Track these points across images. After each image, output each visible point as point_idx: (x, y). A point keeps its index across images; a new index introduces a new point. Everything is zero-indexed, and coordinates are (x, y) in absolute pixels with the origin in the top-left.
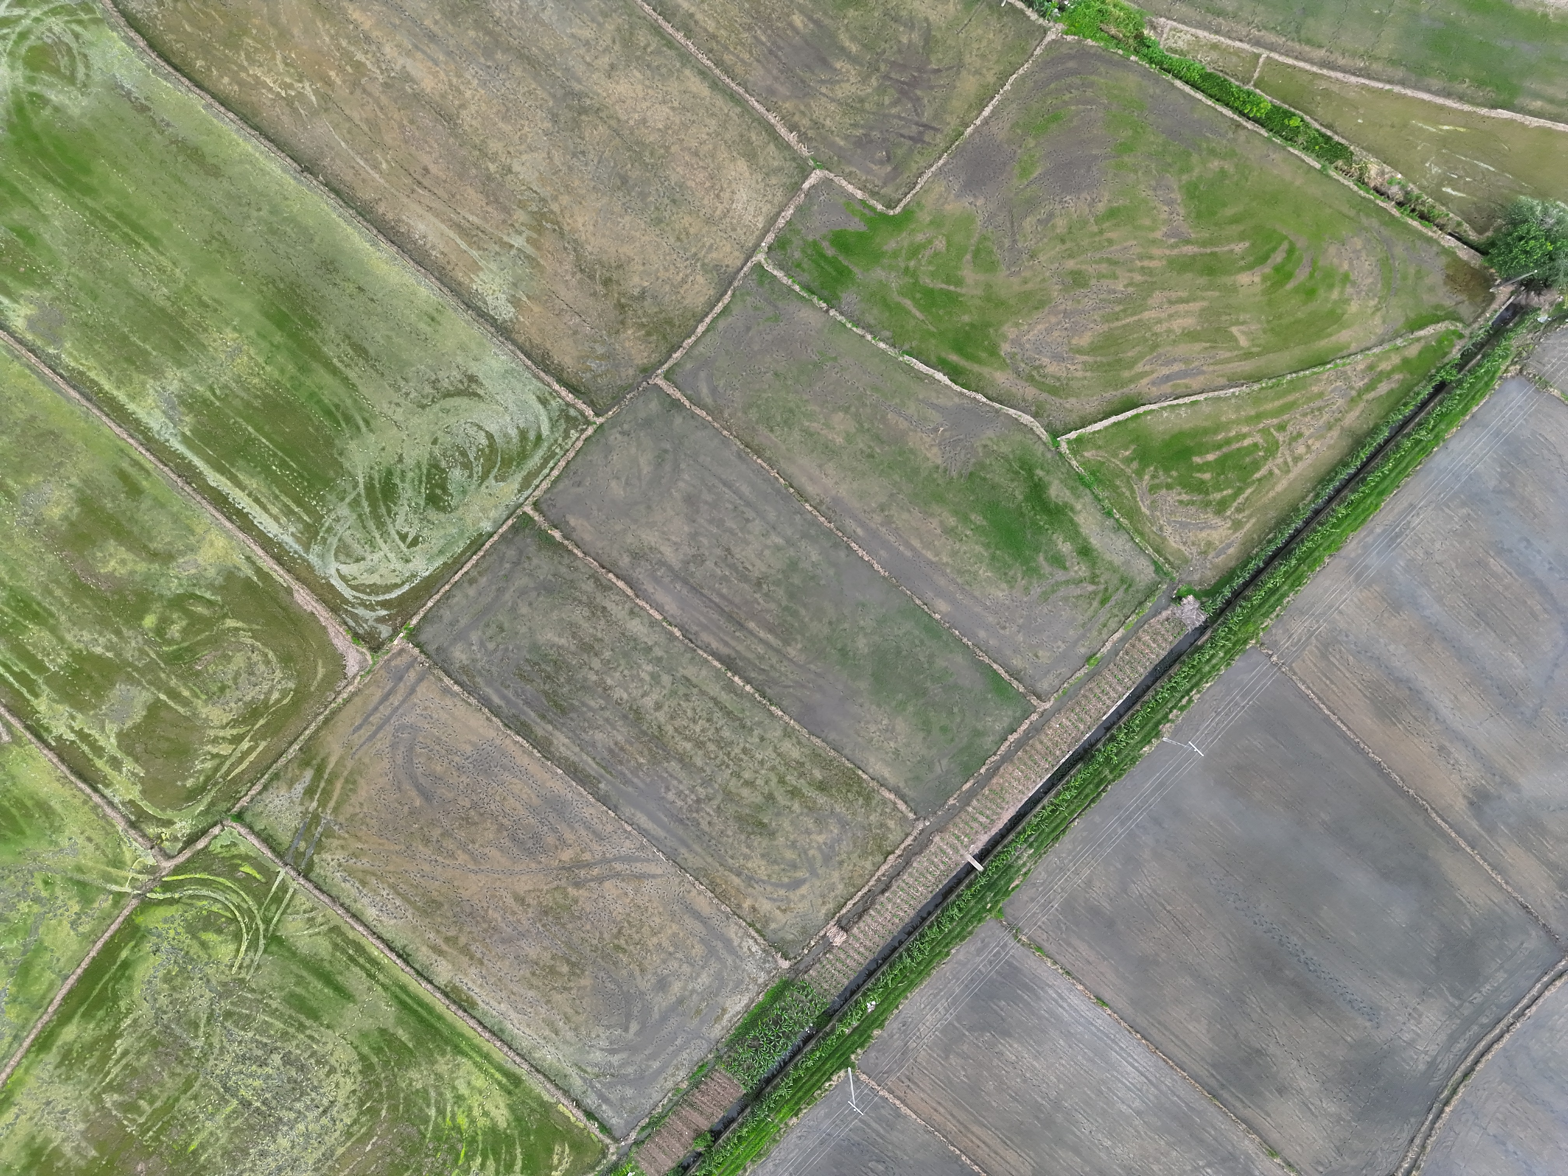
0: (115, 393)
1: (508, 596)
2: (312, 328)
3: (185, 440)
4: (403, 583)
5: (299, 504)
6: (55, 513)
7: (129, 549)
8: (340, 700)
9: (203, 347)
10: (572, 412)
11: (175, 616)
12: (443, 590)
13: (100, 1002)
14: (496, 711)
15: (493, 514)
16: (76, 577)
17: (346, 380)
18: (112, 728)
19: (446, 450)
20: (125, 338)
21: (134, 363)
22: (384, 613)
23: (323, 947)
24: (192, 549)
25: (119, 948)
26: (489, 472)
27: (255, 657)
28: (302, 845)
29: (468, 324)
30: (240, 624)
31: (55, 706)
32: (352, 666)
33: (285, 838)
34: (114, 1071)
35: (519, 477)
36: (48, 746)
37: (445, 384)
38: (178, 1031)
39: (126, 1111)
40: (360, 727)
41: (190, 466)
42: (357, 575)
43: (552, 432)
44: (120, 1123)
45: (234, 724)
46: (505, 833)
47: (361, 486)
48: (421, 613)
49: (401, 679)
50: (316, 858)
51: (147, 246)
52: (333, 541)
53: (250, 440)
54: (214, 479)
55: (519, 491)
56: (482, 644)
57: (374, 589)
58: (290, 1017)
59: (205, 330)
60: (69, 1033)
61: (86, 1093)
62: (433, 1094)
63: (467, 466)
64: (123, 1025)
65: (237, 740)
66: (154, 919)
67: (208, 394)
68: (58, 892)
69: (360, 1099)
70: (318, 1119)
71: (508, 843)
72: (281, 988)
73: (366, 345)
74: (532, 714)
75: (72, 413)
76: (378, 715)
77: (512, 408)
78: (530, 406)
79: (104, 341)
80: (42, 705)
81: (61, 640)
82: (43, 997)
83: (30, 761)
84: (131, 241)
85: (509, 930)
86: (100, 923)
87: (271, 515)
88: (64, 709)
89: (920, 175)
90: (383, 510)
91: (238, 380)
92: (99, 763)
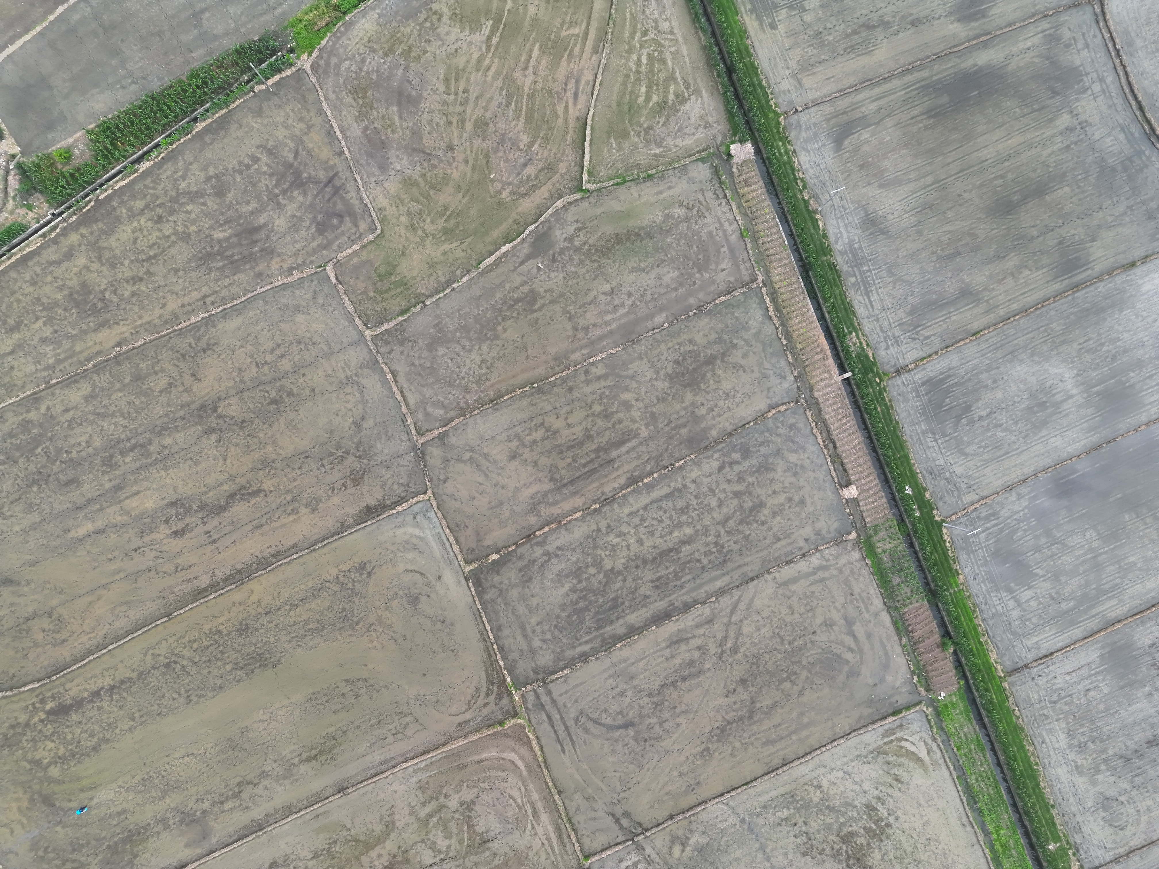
0: (263, 810)
1: (520, 609)
4: (479, 675)
7: (373, 848)
12: (496, 651)
22: (493, 697)
24: (393, 806)
40: (563, 748)
43: (422, 528)
46: (679, 683)
48: (505, 672)
49: (543, 706)
50: (637, 818)
57: (475, 697)
65: (534, 834)
71: (686, 685)
74: (607, 628)
76: (560, 732)
85: (745, 710)
89: (362, 199)
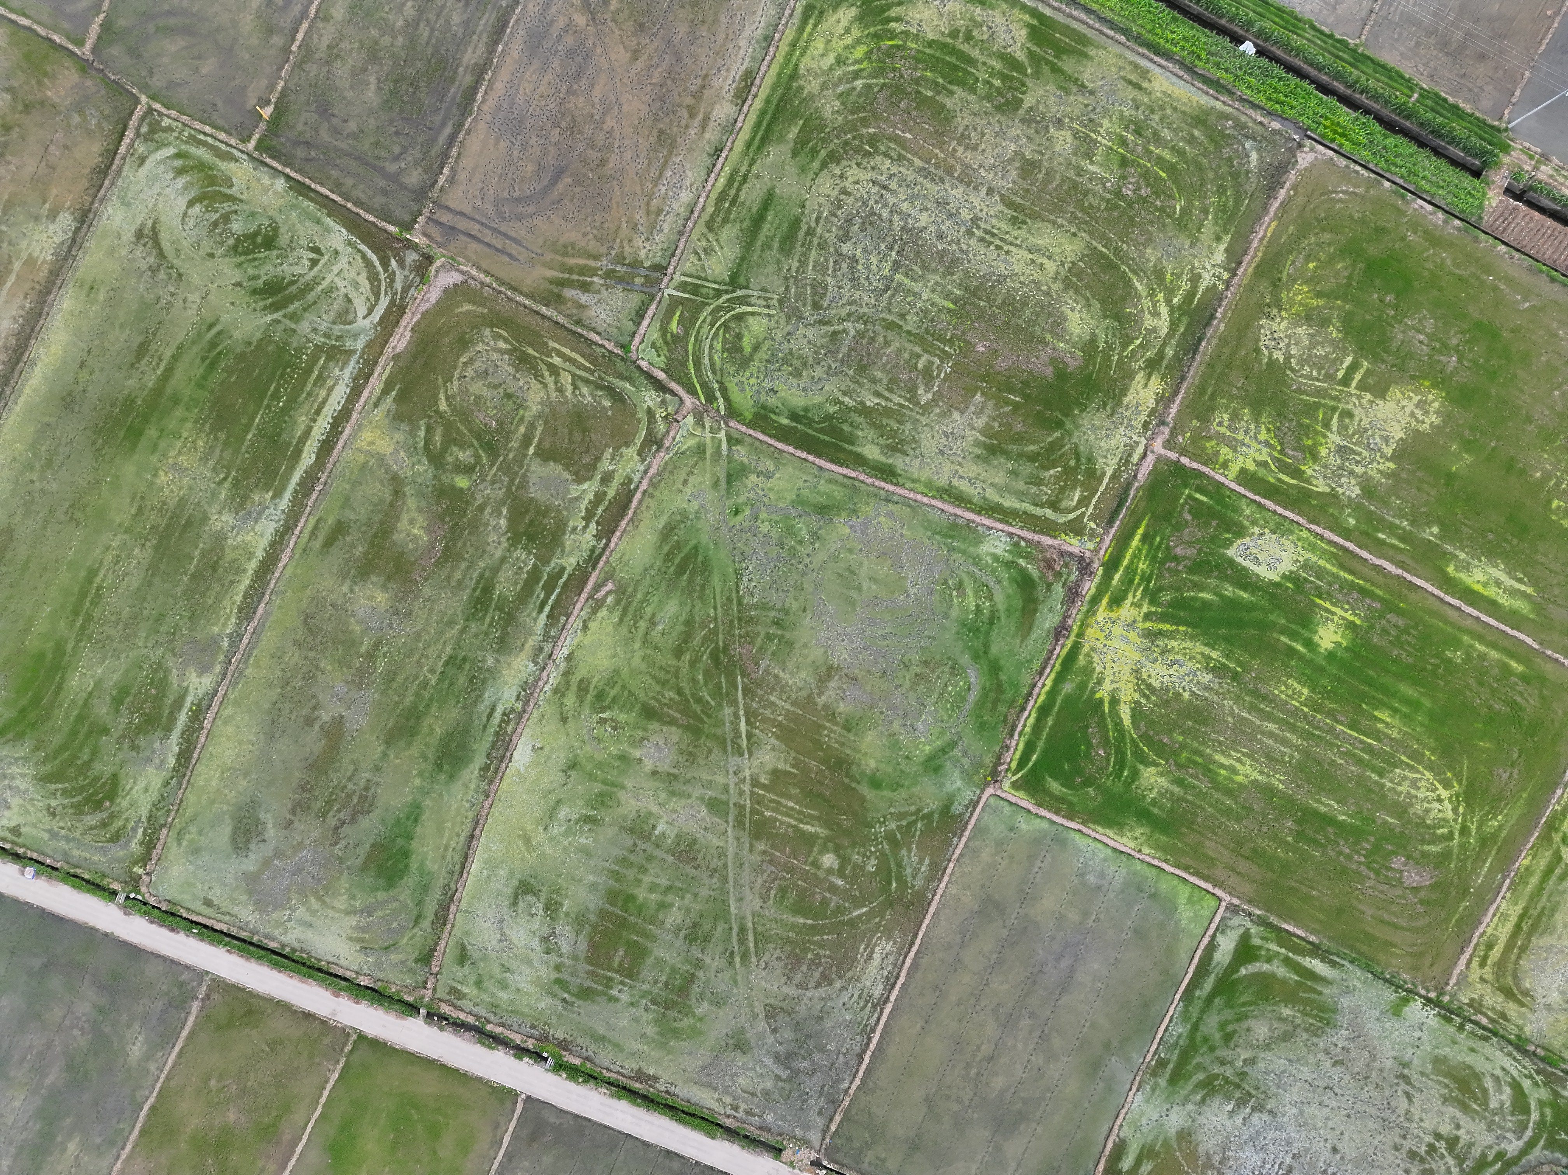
0: (250, 572)
1: (343, 145)
2: (133, 401)
3: (278, 495)
4: (359, 251)
5: (308, 372)
6: (381, 598)
7: (398, 519)
8: (488, 280)
9: (182, 502)
10: (144, 129)
11: (450, 459)
12: (355, 209)
13: (835, 431)
14: (459, 127)
15: (266, 181)
16: (437, 562)
17: (175, 357)
18: (575, 490)
19: (216, 243)
20: (193, 576)
21: (216, 562)
22: (393, 262)
23: (729, 232)
24: (381, 459)
25: (781, 427)
26: (226, 195)
27: (470, 373)
28: (639, 280)
29: (85, 253)
30: (442, 397)
31: (567, 549)
32: (452, 278)
33: (636, 299)
34: (897, 400)
35: (223, 165)
36: (607, 545)
37: (152, 260)
38: (844, 350)
39: (932, 378)
40: (510, 256)
41: (302, 483)
42: (363, 298)
43: (168, 144)
44: (945, 380)
45: (538, 376)
46: (575, 87)
47: (275, 316)
48: (382, 224)
49: (453, 228)
50: (647, 264)
51: (98, 580)
52: (338, 329)
53: (261, 433)
54: (308, 458)
55: (237, 161)
56: (396, 158)
57: (373, 278)
58: (803, 245)
59: (164, 503)
60: (872, 452)
61: (924, 420)
62: (841, 88)
63: (226, 218)
64: (852, 403)
65: (554, 370)
66: (744, 400)
67: (227, 485)
68: (742, 499)
69: (864, 156)
70: (894, 193)
71: (584, 81)
72: (778, 262)
73: (135, 346)
74: (452, 90)
75: (280, 607)
76: (494, 242)
77: (156, 189)
78: (150, 172)
79: (203, 595)
80: (570, 562)
81: (503, 560)
82: (845, 486)
83: (626, 558)
84: (98, 595)
85: (667, 57)
86: (761, 451)
87: (328, 395)
88: (569, 540)
90: (293, 289)
91: (205, 459)
92: (611, 493)
